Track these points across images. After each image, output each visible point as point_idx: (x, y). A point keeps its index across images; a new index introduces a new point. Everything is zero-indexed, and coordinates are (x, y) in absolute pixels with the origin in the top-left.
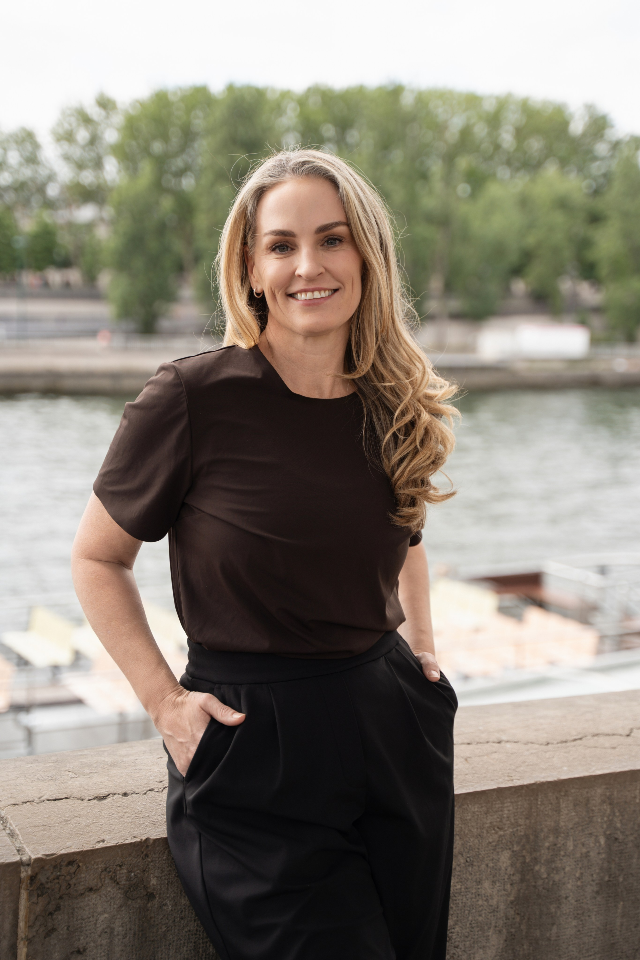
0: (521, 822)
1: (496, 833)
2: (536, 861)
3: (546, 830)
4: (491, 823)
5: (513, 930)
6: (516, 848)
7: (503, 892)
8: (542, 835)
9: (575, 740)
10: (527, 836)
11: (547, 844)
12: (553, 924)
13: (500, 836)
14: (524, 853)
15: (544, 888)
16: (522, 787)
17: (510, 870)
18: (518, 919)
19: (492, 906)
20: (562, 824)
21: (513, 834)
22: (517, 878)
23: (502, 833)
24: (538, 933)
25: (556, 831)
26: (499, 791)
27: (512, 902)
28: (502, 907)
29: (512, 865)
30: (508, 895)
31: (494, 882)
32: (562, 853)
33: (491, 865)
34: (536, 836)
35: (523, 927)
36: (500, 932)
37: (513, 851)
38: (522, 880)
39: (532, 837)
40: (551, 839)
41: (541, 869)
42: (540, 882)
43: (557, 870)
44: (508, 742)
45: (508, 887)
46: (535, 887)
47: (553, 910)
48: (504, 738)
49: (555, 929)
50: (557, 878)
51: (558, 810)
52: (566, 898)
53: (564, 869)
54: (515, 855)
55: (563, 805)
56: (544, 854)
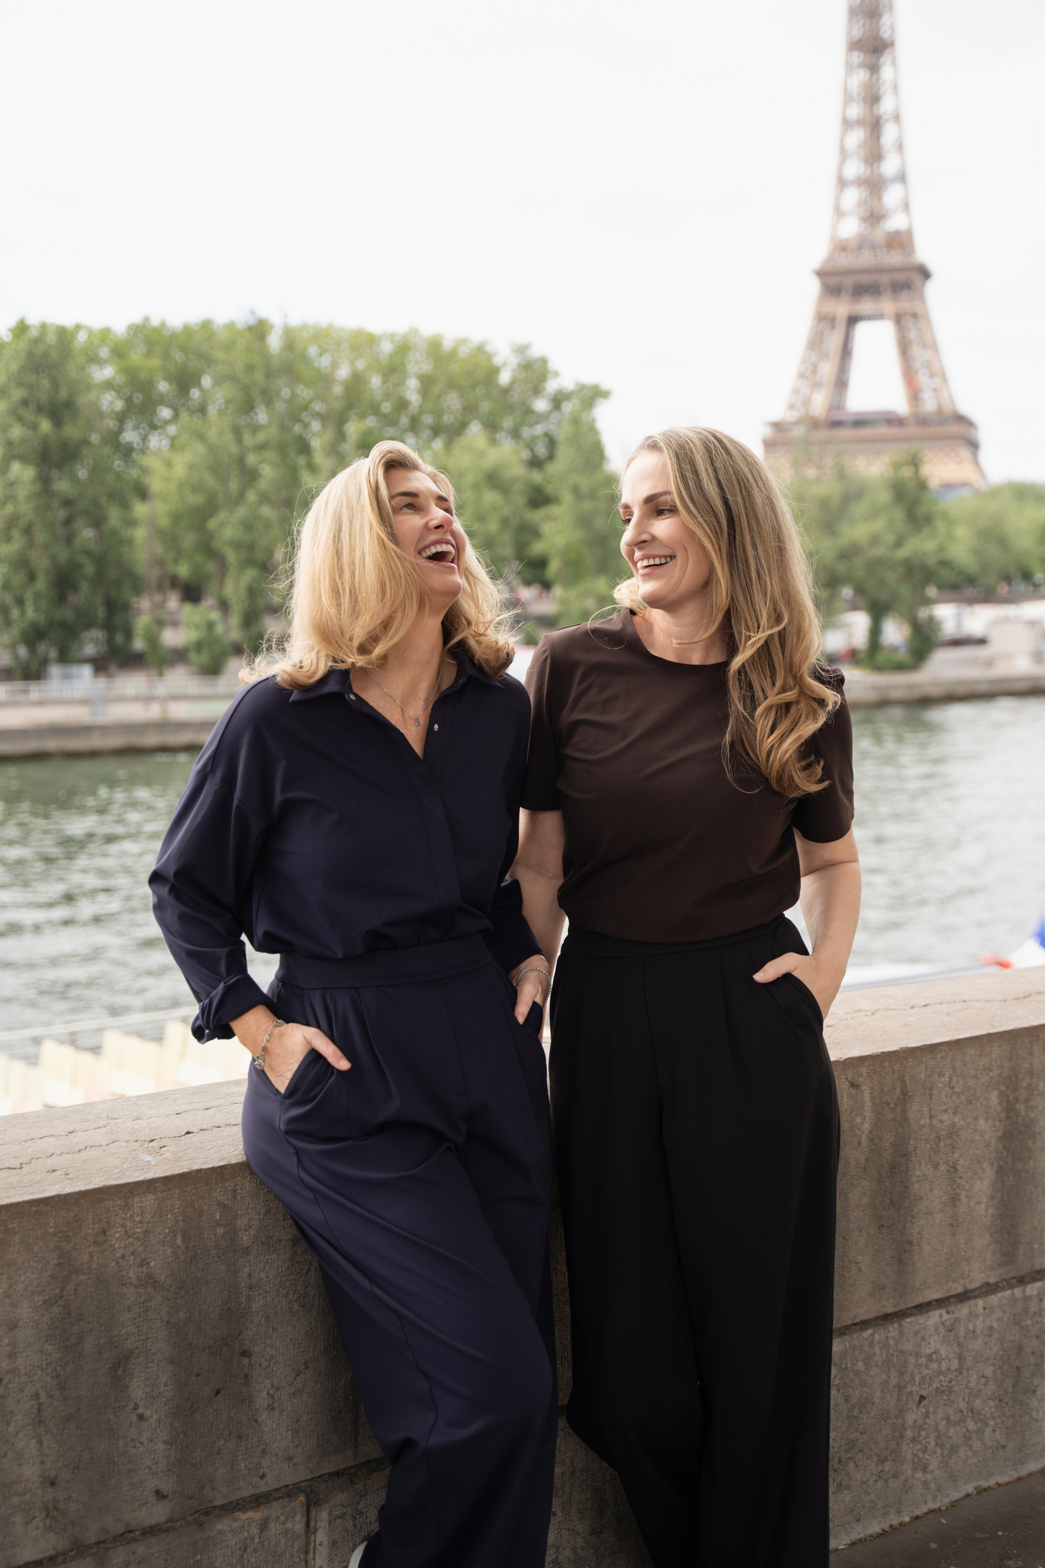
0: (1005, 1064)
1: (987, 1074)
2: (1017, 1099)
3: (1023, 1071)
4: (984, 1065)
5: (1002, 1163)
6: (1002, 1088)
7: (994, 1129)
8: (1021, 1076)
9: (1025, 997)
10: (1009, 1077)
11: (1024, 1085)
12: (1030, 1158)
13: (991, 1077)
14: (1008, 1093)
15: (1024, 1125)
16: (1005, 1032)
17: (999, 1109)
18: (1005, 1153)
19: (985, 1141)
20: (1035, 1066)
21: (1000, 1075)
22: (1003, 1115)
23: (991, 1074)
24: (1019, 1166)
25: (1031, 1073)
26: (989, 1036)
27: (1000, 1138)
28: (993, 1141)
29: (1000, 1103)
30: (997, 1131)
31: (987, 1119)
32: (1036, 1093)
33: (984, 1103)
34: (1017, 1077)
35: (1009, 1160)
36: (992, 1164)
37: (1001, 1091)
38: (1008, 1117)
39: (1013, 1078)
40: (1027, 1080)
41: (1021, 1107)
42: (1020, 1119)
43: (1032, 1108)
44: (971, 1001)
45: (997, 1123)
46: (1017, 1123)
47: (1030, 1144)
48: (966, 998)
49: (1032, 1163)
50: (1032, 1115)
51: (1031, 1054)
52: (1040, 1133)
53: (1037, 1107)
54: (1002, 1094)
55: (1035, 1049)
56: (1023, 1094)
